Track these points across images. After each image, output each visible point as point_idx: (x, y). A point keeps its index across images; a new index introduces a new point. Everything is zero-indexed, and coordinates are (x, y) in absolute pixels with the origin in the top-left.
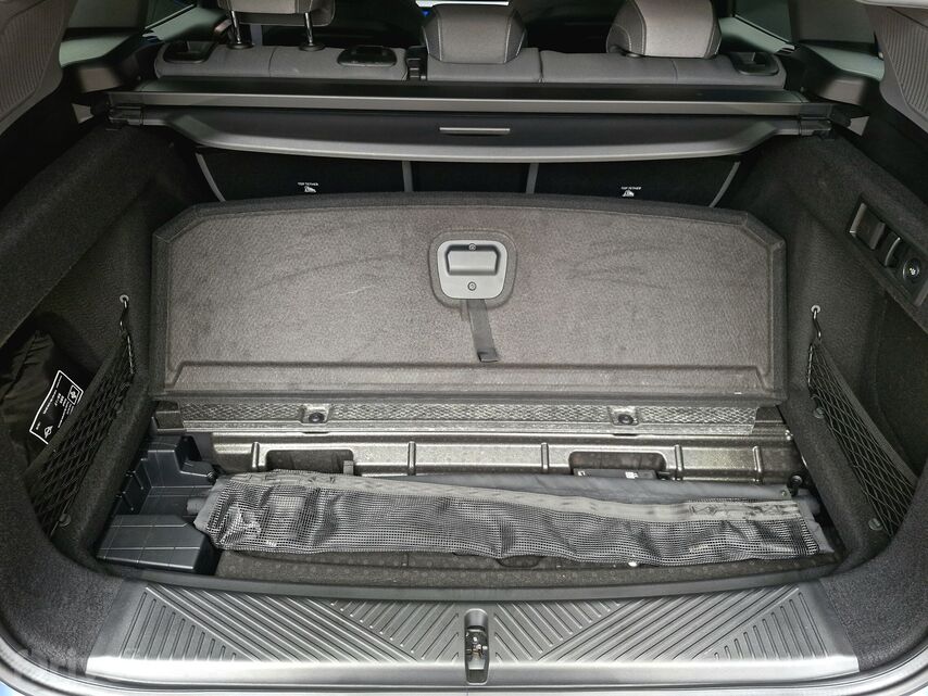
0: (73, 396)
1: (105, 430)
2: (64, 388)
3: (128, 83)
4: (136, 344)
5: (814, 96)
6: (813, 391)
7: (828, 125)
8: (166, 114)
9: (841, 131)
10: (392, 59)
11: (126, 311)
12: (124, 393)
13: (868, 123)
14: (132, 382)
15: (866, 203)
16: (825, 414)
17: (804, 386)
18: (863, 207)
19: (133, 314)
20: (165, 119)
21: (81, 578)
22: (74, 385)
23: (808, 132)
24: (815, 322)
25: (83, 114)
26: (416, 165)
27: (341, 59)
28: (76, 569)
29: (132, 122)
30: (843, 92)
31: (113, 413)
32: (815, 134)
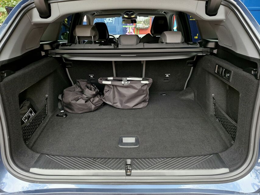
0: (33, 115)
1: (39, 125)
2: (31, 112)
3: (53, 49)
4: (48, 107)
5: (205, 47)
6: (215, 115)
7: (209, 53)
8: (61, 54)
9: (212, 54)
10: (111, 45)
11: (47, 98)
12: (44, 118)
13: (217, 50)
14: (46, 115)
15: (218, 65)
16: (219, 120)
17: (213, 115)
18: (217, 66)
19: (48, 99)
20: (61, 55)
21: (30, 152)
22: (33, 112)
23: (205, 54)
24: (213, 98)
25: (43, 54)
26: (115, 62)
27: (99, 45)
28: (29, 150)
29: (53, 56)
30: (211, 45)
31: (41, 121)
32: (206, 55)
